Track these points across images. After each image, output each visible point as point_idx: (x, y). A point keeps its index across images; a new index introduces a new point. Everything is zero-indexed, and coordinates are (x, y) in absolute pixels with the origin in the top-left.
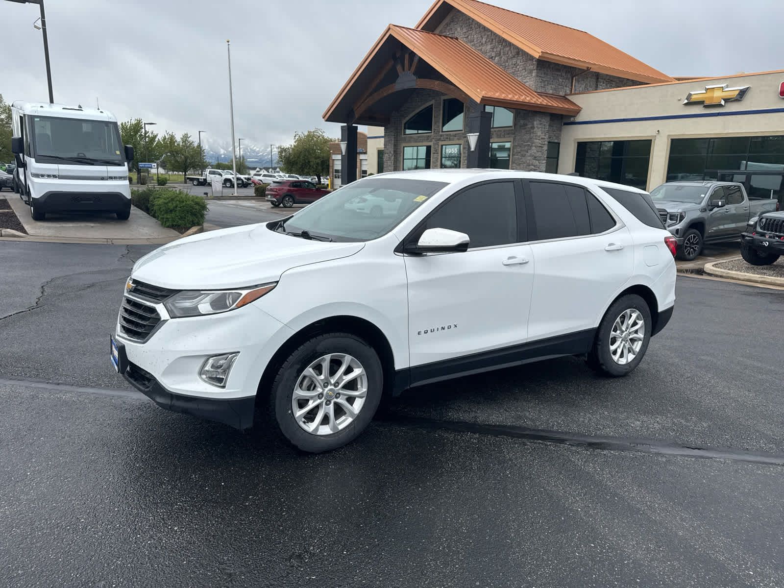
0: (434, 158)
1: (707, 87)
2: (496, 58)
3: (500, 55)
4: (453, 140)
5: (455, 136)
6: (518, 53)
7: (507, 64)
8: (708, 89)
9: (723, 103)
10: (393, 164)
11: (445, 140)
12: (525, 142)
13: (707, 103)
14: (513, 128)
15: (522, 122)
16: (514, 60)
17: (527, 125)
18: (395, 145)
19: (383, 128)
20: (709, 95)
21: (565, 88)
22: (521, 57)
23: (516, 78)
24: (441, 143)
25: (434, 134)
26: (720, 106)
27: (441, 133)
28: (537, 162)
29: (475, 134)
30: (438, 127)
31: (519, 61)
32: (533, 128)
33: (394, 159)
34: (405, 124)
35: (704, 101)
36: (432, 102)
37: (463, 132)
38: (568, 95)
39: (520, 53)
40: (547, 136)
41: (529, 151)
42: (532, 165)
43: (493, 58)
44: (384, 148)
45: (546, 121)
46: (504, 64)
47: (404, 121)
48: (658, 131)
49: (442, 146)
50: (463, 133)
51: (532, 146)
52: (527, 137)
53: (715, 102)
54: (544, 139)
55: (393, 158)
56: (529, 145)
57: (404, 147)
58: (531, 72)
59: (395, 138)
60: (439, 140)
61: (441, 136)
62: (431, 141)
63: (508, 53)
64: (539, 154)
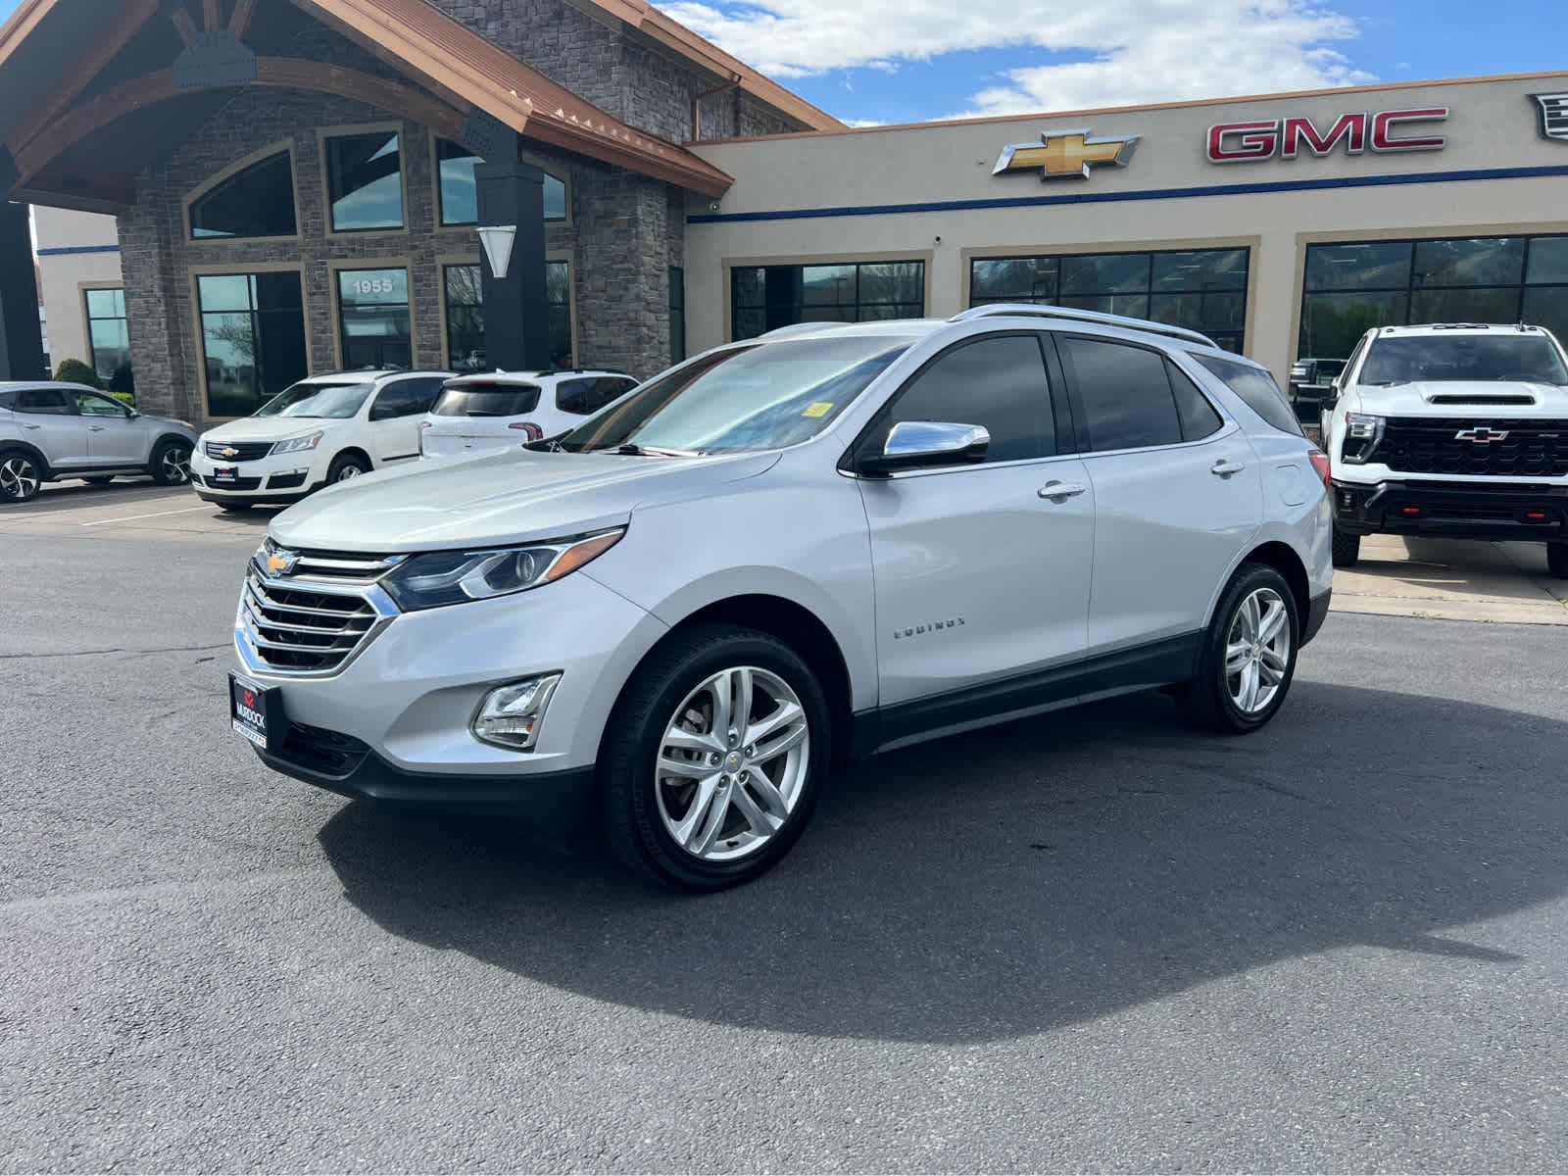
0: (314, 308)
1: (1047, 134)
2: (492, 26)
3: (502, 16)
4: (375, 255)
5: (380, 243)
6: (559, 15)
7: (528, 44)
8: (1049, 138)
9: (1086, 172)
10: (163, 326)
11: (345, 257)
12: (617, 263)
13: (1049, 171)
14: (569, 223)
15: (598, 206)
16: (549, 36)
17: (615, 214)
18: (164, 271)
19: (115, 217)
20: (1052, 151)
21: (681, 124)
22: (570, 29)
23: (563, 84)
24: (332, 264)
25: (305, 237)
26: (1079, 177)
27: (329, 235)
28: (653, 316)
29: (507, 228)
30: (316, 215)
31: (567, 37)
32: (634, 222)
33: (166, 311)
34: (192, 207)
35: (1042, 167)
36: (288, 143)
37: (406, 231)
38: (690, 144)
39: (567, 13)
40: (665, 247)
41: (630, 286)
42: (645, 326)
43: (482, 25)
44: (124, 277)
45: (659, 205)
46: (519, 43)
47: (189, 199)
48: (938, 239)
49: (337, 272)
50: (404, 236)
51: (638, 273)
52: (619, 248)
53: (1069, 169)
54: (661, 254)
55: (162, 308)
56: (631, 269)
57: (197, 277)
58: (605, 70)
59: (160, 247)
60: (327, 255)
61: (331, 243)
62: (298, 258)
63: (526, 14)
64: (653, 296)
